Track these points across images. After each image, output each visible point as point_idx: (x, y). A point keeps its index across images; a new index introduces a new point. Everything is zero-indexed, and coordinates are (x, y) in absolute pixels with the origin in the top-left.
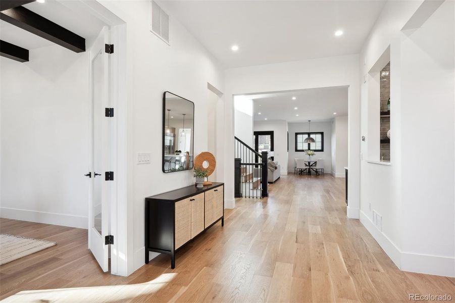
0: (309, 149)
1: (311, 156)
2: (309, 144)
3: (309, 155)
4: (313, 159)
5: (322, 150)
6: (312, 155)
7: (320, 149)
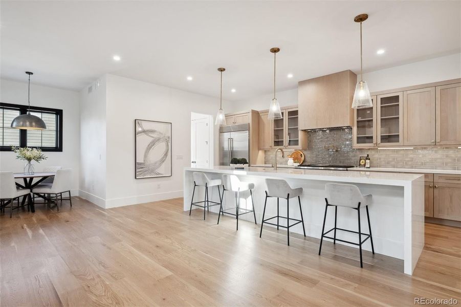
0: (23, 143)
1: (33, 161)
2: (23, 134)
3: (29, 159)
4: (39, 170)
5: (59, 148)
6: (38, 159)
7: (53, 145)
